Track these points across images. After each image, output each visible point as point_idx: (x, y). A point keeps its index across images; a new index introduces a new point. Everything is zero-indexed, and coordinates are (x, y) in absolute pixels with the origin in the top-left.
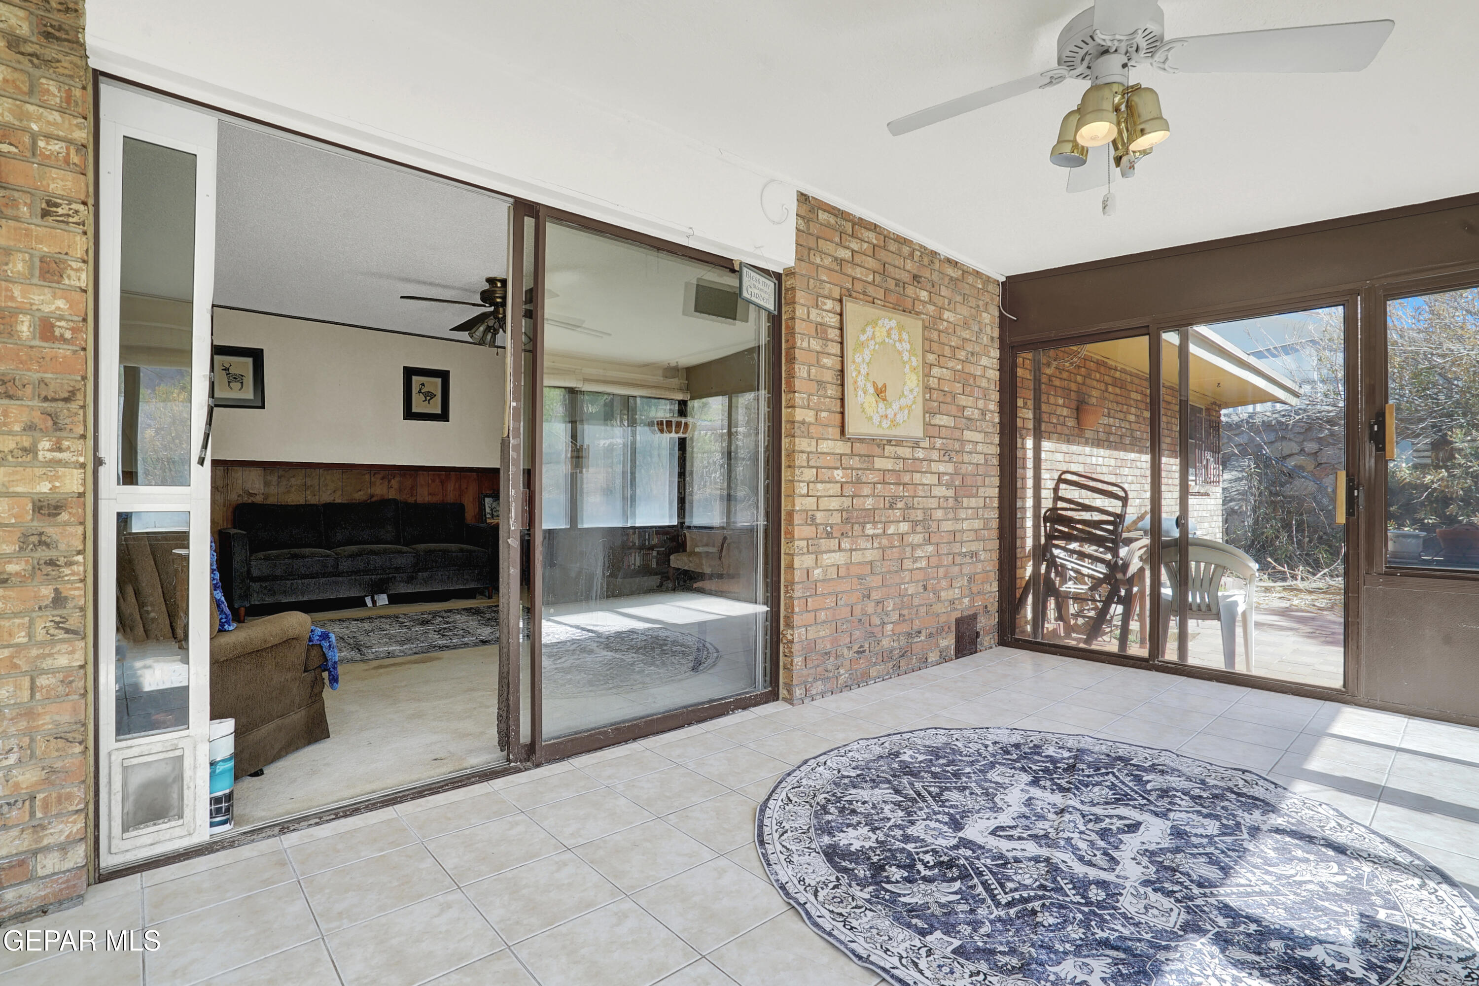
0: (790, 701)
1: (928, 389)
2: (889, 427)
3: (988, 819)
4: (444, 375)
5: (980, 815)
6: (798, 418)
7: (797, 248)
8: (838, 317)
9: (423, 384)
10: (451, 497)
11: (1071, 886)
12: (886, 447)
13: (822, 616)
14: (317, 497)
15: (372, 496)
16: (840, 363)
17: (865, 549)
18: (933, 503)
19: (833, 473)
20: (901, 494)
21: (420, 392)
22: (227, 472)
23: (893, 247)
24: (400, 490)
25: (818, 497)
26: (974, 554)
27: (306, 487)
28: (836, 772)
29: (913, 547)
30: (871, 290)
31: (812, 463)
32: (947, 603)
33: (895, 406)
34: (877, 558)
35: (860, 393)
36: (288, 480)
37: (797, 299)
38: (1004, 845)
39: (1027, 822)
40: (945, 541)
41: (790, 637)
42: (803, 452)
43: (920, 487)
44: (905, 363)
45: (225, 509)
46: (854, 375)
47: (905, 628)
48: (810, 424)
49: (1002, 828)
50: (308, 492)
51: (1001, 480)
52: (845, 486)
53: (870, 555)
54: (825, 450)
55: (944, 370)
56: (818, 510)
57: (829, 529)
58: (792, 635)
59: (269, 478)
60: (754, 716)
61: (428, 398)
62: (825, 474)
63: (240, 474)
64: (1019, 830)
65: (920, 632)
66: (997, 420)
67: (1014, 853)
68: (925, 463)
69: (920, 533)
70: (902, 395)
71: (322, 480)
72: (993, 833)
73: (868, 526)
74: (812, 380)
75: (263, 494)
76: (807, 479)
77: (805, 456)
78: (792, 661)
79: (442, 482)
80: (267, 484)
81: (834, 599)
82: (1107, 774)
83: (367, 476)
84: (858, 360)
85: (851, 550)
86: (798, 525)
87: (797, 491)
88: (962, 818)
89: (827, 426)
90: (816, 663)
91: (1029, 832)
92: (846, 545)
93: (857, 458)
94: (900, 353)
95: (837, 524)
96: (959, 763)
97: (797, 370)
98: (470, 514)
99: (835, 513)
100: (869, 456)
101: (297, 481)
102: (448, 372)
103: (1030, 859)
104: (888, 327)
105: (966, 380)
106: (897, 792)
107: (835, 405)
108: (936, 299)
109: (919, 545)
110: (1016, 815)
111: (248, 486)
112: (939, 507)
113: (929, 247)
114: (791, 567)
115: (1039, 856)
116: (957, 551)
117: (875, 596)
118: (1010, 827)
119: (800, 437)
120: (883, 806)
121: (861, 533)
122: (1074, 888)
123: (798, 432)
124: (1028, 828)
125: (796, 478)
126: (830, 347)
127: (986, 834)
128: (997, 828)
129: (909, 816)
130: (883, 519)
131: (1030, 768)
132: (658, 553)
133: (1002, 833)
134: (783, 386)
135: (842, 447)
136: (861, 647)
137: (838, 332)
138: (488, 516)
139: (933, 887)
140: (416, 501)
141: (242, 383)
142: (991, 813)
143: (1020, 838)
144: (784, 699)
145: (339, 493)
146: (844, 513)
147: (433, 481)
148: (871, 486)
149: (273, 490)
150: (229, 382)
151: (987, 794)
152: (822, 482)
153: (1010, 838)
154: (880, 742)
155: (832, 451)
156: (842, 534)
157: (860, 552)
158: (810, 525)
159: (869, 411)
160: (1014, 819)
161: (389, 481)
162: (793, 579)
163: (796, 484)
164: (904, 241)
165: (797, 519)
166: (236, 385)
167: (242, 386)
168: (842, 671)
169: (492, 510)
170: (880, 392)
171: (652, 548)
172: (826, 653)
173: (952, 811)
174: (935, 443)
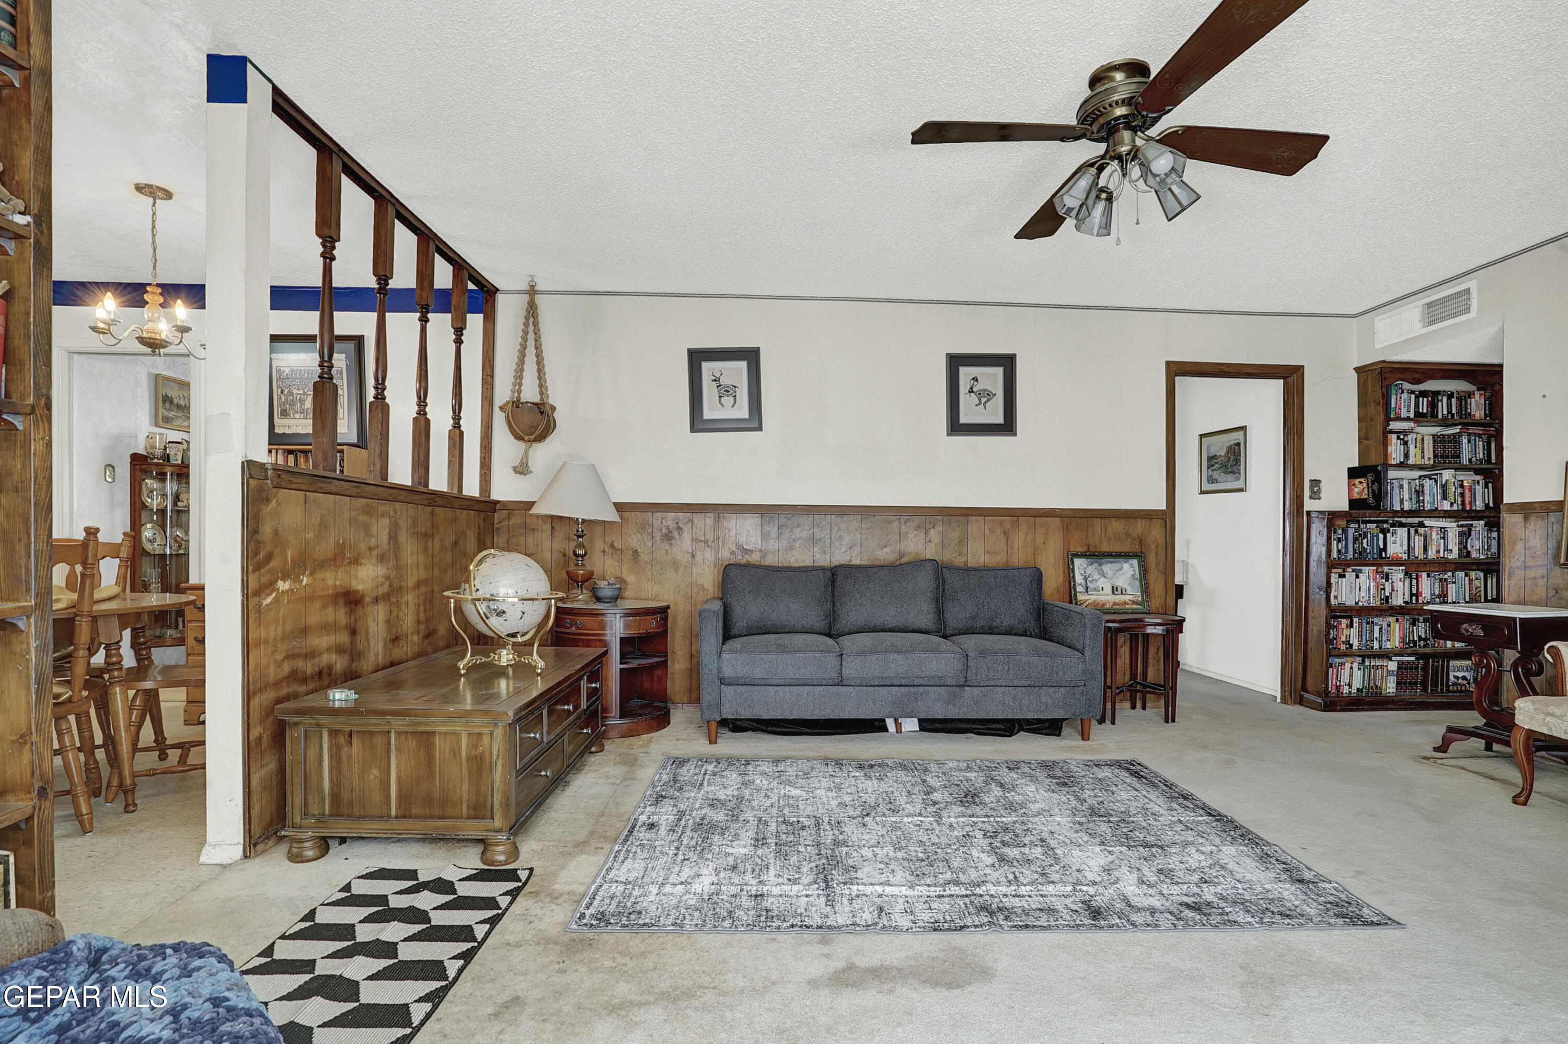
4: (1007, 362)
9: (975, 379)
10: (1019, 557)
14: (828, 556)
15: (901, 556)
21: (971, 391)
22: (718, 520)
24: (943, 546)
27: (813, 540)
36: (791, 532)
45: (716, 571)
50: (817, 549)
59: (767, 528)
61: (984, 400)
63: (733, 522)
71: (835, 530)
75: (761, 551)
79: (1006, 533)
80: (765, 536)
83: (896, 524)
98: (1052, 581)
101: (802, 529)
102: (1015, 355)
111: (742, 539)
132: (1401, 666)
138: (1079, 589)
140: (966, 563)
141: (735, 396)
145: (857, 550)
147: (992, 532)
149: (773, 545)
150: (720, 397)
161: (926, 533)
166: (728, 401)
167: (735, 402)
169: (1086, 579)
171: (1386, 655)
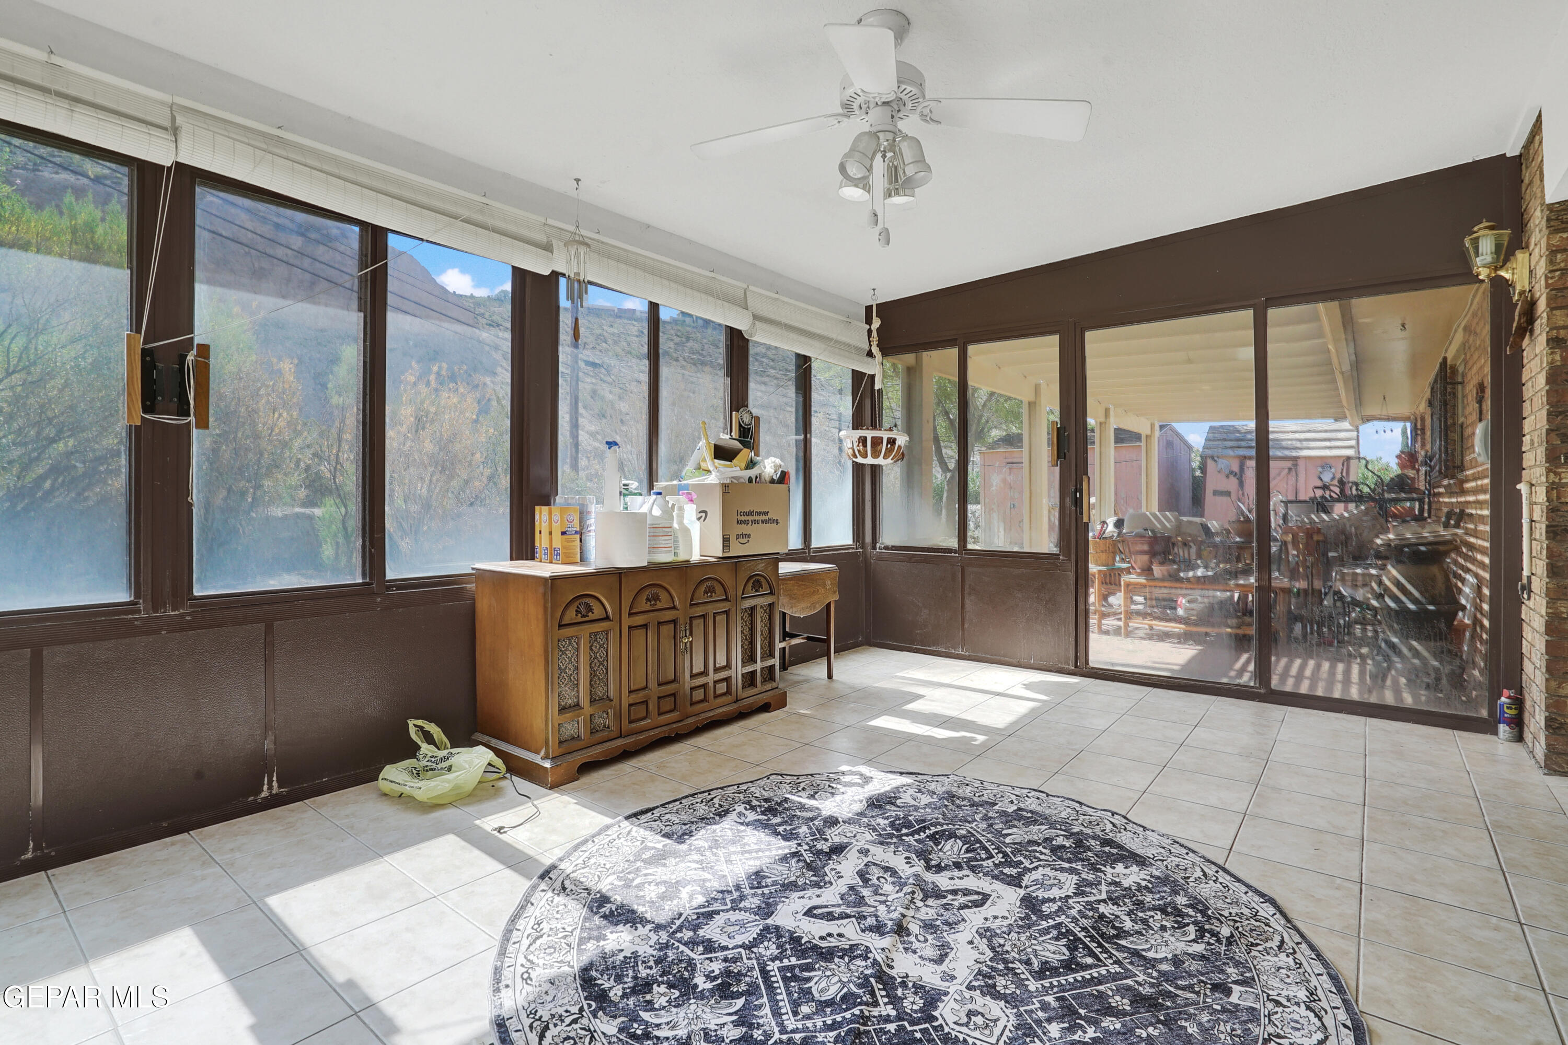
3: (996, 917)
5: (1006, 923)
38: (972, 882)
39: (947, 915)
49: (977, 904)
64: (956, 903)
67: (961, 874)
72: (986, 897)
88: (1027, 917)
91: (945, 901)
103: (946, 868)
110: (961, 927)
115: (936, 872)
118: (966, 907)
120: (1137, 927)
124: (946, 907)
127: (994, 895)
128: (982, 905)
133: (976, 897)
139: (1027, 838)
142: (993, 926)
143: (954, 892)
153: (967, 892)
160: (963, 920)
173: (1044, 924)
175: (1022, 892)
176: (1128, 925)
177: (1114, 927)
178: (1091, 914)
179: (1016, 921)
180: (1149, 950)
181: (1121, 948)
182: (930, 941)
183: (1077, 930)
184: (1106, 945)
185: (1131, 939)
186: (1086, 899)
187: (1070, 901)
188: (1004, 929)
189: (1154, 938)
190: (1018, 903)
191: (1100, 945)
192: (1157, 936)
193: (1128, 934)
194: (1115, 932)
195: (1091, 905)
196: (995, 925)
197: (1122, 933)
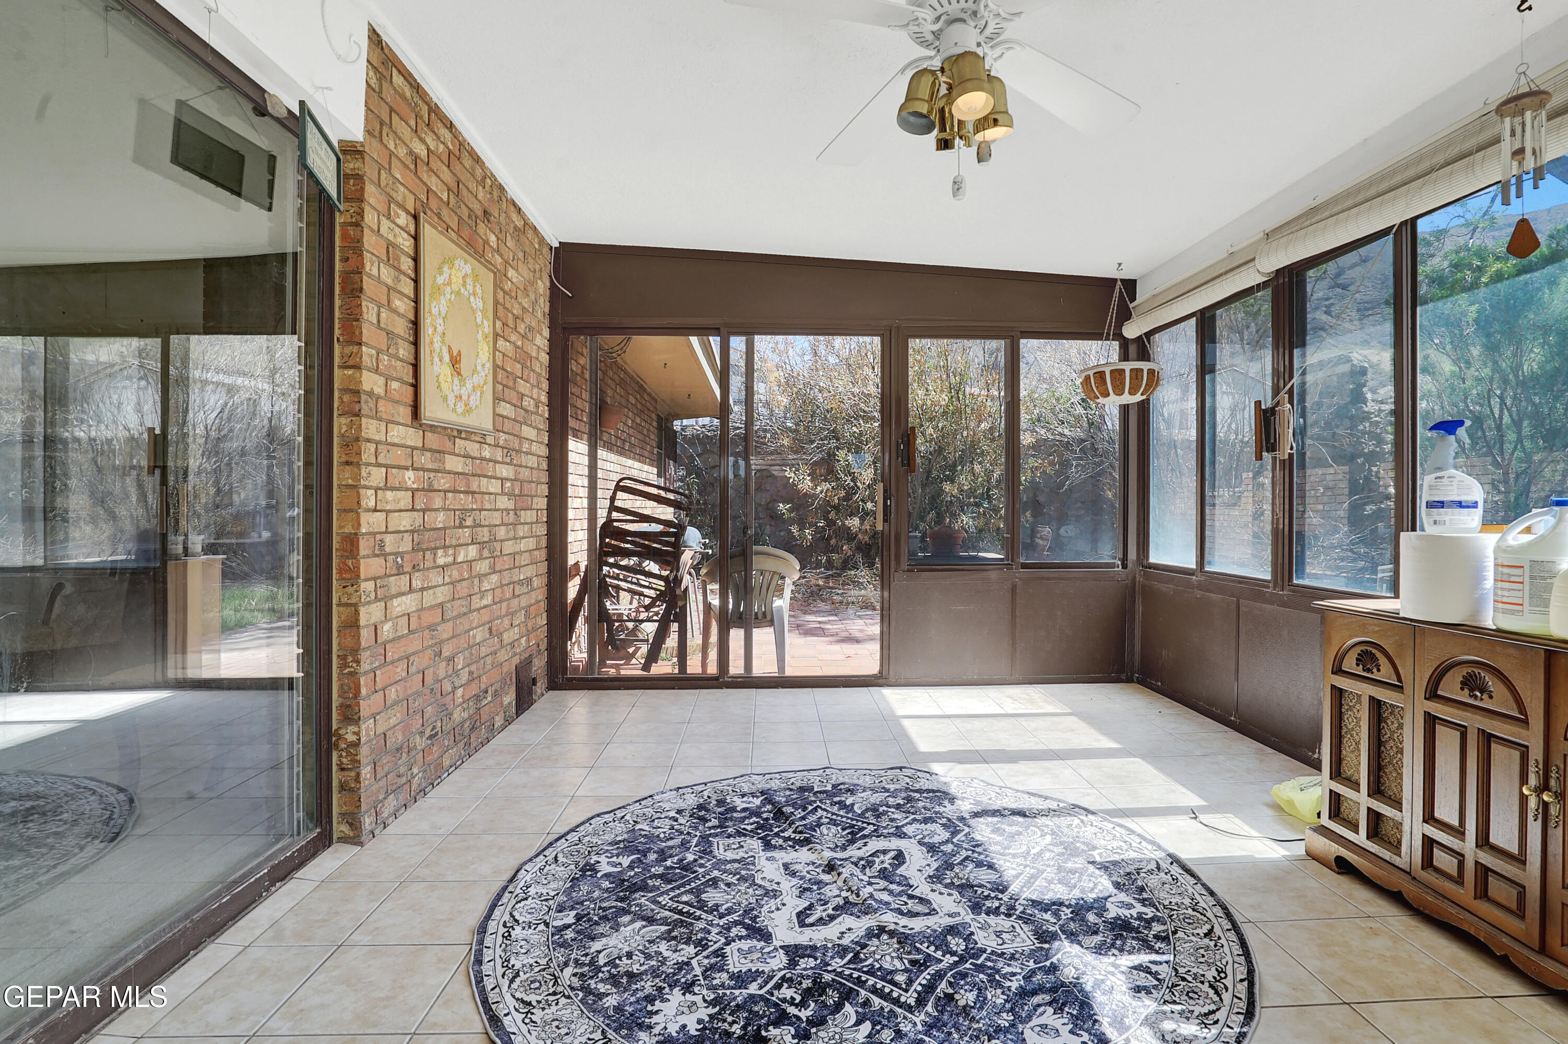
0: (355, 840)
1: (496, 367)
2: (463, 414)
3: (778, 909)
5: (766, 908)
6: (366, 387)
7: (367, 113)
8: (412, 241)
11: (932, 948)
12: (457, 440)
13: (392, 694)
16: (413, 311)
17: (435, 587)
18: (496, 518)
19: (404, 475)
20: (470, 507)
23: (468, 162)
25: (388, 512)
26: (529, 580)
28: (542, 927)
29: (481, 577)
30: (445, 213)
31: (381, 460)
32: (508, 647)
33: (469, 385)
34: (447, 598)
35: (436, 359)
37: (366, 196)
38: (829, 934)
39: (815, 895)
40: (507, 567)
41: (351, 738)
42: (369, 440)
43: (487, 497)
44: (478, 326)
46: (430, 332)
47: (473, 690)
48: (378, 398)
49: (804, 914)
51: (549, 488)
52: (417, 494)
53: (442, 594)
54: (396, 441)
55: (508, 344)
56: (386, 532)
57: (399, 559)
58: (357, 734)
60: (307, 887)
62: (396, 476)
64: (819, 908)
65: (486, 692)
66: (547, 415)
67: (848, 938)
68: (491, 464)
69: (486, 558)
70: (475, 371)
72: (803, 924)
73: (440, 552)
74: (381, 329)
76: (374, 484)
77: (372, 447)
78: (358, 775)
81: (406, 666)
82: (816, 809)
84: (435, 311)
85: (423, 589)
86: (364, 557)
87: (363, 503)
88: (754, 919)
89: (397, 402)
90: (386, 768)
91: (830, 906)
92: (417, 584)
93: (428, 454)
94: (474, 311)
95: (407, 552)
96: (673, 851)
97: (364, 309)
99: (406, 535)
100: (439, 452)
103: (868, 937)
104: (464, 272)
105: (523, 358)
106: (651, 920)
107: (407, 374)
108: (503, 249)
109: (486, 575)
110: (796, 891)
112: (503, 524)
113: (499, 179)
114: (353, 624)
115: (871, 929)
116: (516, 579)
117: (446, 653)
118: (809, 909)
119: (368, 417)
120: (655, 948)
121: (432, 565)
122: (937, 949)
123: (365, 410)
124: (823, 902)
125: (362, 482)
126: (402, 283)
127: (799, 929)
128: (798, 915)
129: (705, 947)
130: (454, 542)
131: (744, 829)
133: (810, 920)
134: (337, 332)
135: (412, 437)
136: (434, 728)
137: (411, 263)
139: (830, 1028)
142: (773, 901)
143: (831, 918)
144: (344, 840)
146: (416, 535)
148: (442, 494)
151: (743, 879)
152: (393, 489)
153: (821, 921)
154: (550, 858)
155: (403, 442)
156: (414, 567)
157: (431, 592)
158: (377, 556)
159: (444, 386)
160: (800, 897)
162: (359, 643)
163: (362, 491)
164: (478, 160)
165: (364, 547)
168: (415, 771)
170: (455, 361)
172: (398, 750)
173: (735, 917)
174: (499, 438)
175: (777, 943)
176: (663, 947)
177: (675, 938)
178: (700, 936)
179: (760, 912)
180: (640, 929)
181: (665, 921)
182: (805, 873)
183: (704, 916)
184: (677, 916)
185: (657, 934)
186: (710, 949)
187: (723, 940)
188: (763, 902)
189: (637, 942)
190: (770, 929)
191: (680, 912)
192: (635, 945)
193: (661, 938)
194: (674, 934)
195: (703, 946)
196: (773, 904)
197: (667, 937)
